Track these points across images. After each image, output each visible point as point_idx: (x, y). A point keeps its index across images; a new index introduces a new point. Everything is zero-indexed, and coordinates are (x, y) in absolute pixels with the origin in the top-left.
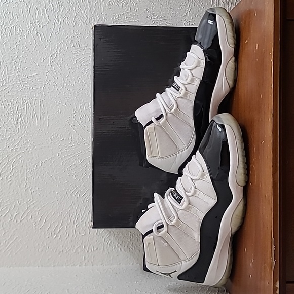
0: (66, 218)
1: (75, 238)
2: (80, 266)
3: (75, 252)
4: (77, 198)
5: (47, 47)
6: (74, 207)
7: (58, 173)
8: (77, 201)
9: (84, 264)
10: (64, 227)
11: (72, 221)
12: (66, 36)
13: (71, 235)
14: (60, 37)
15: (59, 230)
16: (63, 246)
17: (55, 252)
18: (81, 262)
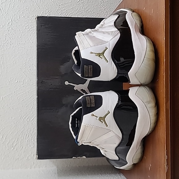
0: (20, 136)
1: (27, 150)
2: (30, 168)
3: (27, 159)
4: (28, 121)
5: (5, 17)
6: (26, 128)
7: (14, 105)
8: (28, 124)
9: (33, 167)
10: (19, 142)
11: (25, 138)
12: (18, 10)
13: (24, 148)
14: (14, 10)
15: (15, 144)
16: (18, 155)
17: (13, 159)
18: (31, 166)
